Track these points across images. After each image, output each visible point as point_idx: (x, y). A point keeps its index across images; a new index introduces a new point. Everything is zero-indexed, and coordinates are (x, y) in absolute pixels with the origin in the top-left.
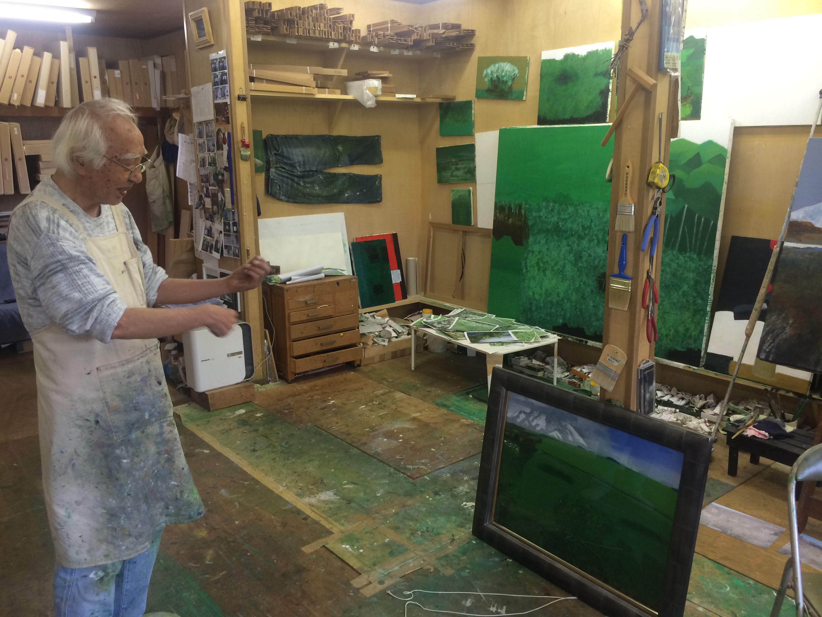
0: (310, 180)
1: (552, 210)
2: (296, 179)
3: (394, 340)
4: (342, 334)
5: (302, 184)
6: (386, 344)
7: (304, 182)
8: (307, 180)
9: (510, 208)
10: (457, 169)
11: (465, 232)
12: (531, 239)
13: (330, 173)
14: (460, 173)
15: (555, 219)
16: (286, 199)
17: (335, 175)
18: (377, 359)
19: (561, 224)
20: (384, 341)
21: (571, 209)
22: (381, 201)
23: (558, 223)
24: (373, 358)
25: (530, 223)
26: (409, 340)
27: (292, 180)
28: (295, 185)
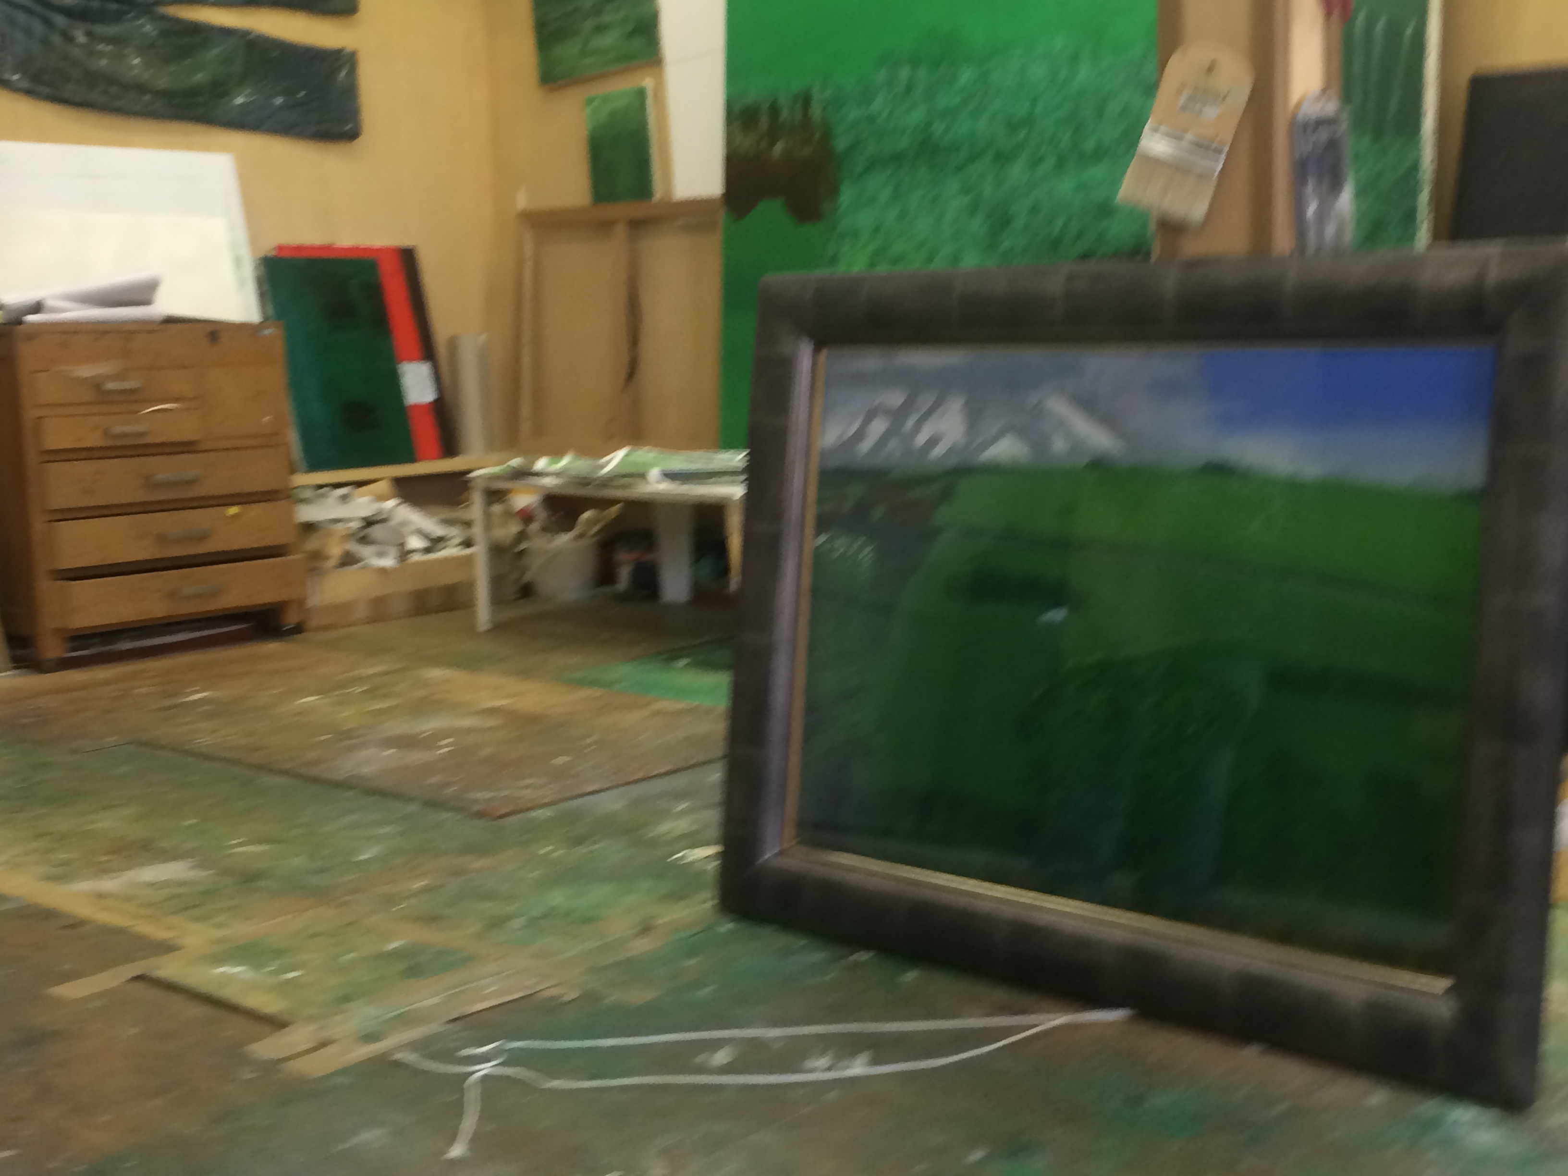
0: (112, 30)
1: (909, 89)
2: (60, 20)
3: (416, 558)
4: (233, 510)
5: (81, 38)
6: (388, 562)
7: (89, 34)
8: (100, 29)
9: (774, 110)
10: (600, 29)
11: (637, 225)
12: (846, 195)
13: (178, 21)
14: (609, 40)
15: (917, 116)
16: (25, 84)
17: (197, 30)
18: (361, 612)
19: (938, 128)
20: (381, 555)
21: (966, 75)
22: (353, 135)
23: (929, 125)
24: (344, 608)
25: (841, 143)
26: (468, 561)
27: (47, 22)
28: (56, 39)
